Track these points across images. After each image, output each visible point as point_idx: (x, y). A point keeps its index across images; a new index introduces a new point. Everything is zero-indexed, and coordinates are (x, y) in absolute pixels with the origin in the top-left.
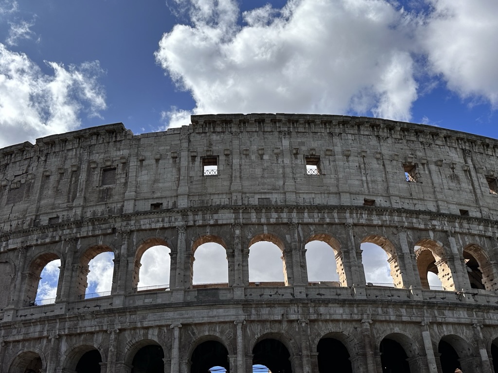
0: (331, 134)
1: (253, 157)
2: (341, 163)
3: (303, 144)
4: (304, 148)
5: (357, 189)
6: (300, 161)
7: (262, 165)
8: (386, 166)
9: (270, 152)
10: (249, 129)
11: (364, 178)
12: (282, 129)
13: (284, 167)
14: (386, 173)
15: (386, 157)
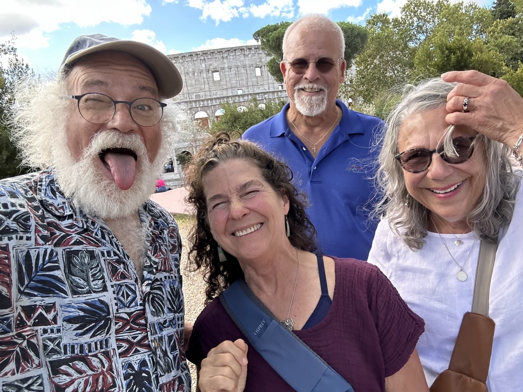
0: (223, 58)
1: (191, 75)
2: (228, 73)
3: (211, 65)
4: (211, 67)
5: (235, 85)
6: (210, 75)
7: (195, 78)
8: (248, 71)
9: (197, 71)
10: (187, 60)
11: (238, 79)
12: (201, 58)
13: (204, 78)
14: (247, 74)
15: (248, 66)
